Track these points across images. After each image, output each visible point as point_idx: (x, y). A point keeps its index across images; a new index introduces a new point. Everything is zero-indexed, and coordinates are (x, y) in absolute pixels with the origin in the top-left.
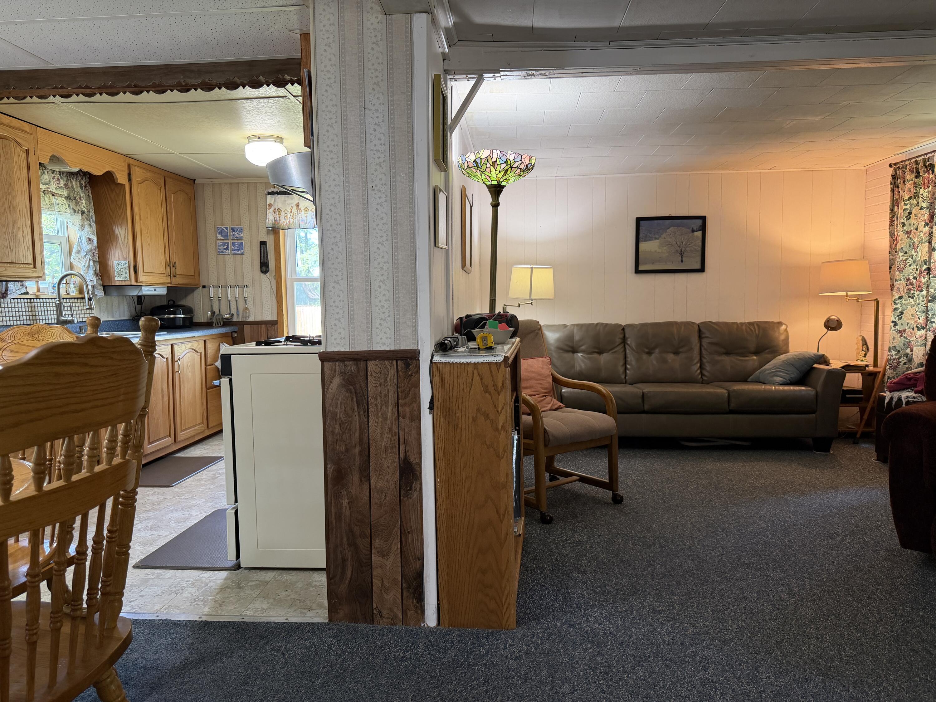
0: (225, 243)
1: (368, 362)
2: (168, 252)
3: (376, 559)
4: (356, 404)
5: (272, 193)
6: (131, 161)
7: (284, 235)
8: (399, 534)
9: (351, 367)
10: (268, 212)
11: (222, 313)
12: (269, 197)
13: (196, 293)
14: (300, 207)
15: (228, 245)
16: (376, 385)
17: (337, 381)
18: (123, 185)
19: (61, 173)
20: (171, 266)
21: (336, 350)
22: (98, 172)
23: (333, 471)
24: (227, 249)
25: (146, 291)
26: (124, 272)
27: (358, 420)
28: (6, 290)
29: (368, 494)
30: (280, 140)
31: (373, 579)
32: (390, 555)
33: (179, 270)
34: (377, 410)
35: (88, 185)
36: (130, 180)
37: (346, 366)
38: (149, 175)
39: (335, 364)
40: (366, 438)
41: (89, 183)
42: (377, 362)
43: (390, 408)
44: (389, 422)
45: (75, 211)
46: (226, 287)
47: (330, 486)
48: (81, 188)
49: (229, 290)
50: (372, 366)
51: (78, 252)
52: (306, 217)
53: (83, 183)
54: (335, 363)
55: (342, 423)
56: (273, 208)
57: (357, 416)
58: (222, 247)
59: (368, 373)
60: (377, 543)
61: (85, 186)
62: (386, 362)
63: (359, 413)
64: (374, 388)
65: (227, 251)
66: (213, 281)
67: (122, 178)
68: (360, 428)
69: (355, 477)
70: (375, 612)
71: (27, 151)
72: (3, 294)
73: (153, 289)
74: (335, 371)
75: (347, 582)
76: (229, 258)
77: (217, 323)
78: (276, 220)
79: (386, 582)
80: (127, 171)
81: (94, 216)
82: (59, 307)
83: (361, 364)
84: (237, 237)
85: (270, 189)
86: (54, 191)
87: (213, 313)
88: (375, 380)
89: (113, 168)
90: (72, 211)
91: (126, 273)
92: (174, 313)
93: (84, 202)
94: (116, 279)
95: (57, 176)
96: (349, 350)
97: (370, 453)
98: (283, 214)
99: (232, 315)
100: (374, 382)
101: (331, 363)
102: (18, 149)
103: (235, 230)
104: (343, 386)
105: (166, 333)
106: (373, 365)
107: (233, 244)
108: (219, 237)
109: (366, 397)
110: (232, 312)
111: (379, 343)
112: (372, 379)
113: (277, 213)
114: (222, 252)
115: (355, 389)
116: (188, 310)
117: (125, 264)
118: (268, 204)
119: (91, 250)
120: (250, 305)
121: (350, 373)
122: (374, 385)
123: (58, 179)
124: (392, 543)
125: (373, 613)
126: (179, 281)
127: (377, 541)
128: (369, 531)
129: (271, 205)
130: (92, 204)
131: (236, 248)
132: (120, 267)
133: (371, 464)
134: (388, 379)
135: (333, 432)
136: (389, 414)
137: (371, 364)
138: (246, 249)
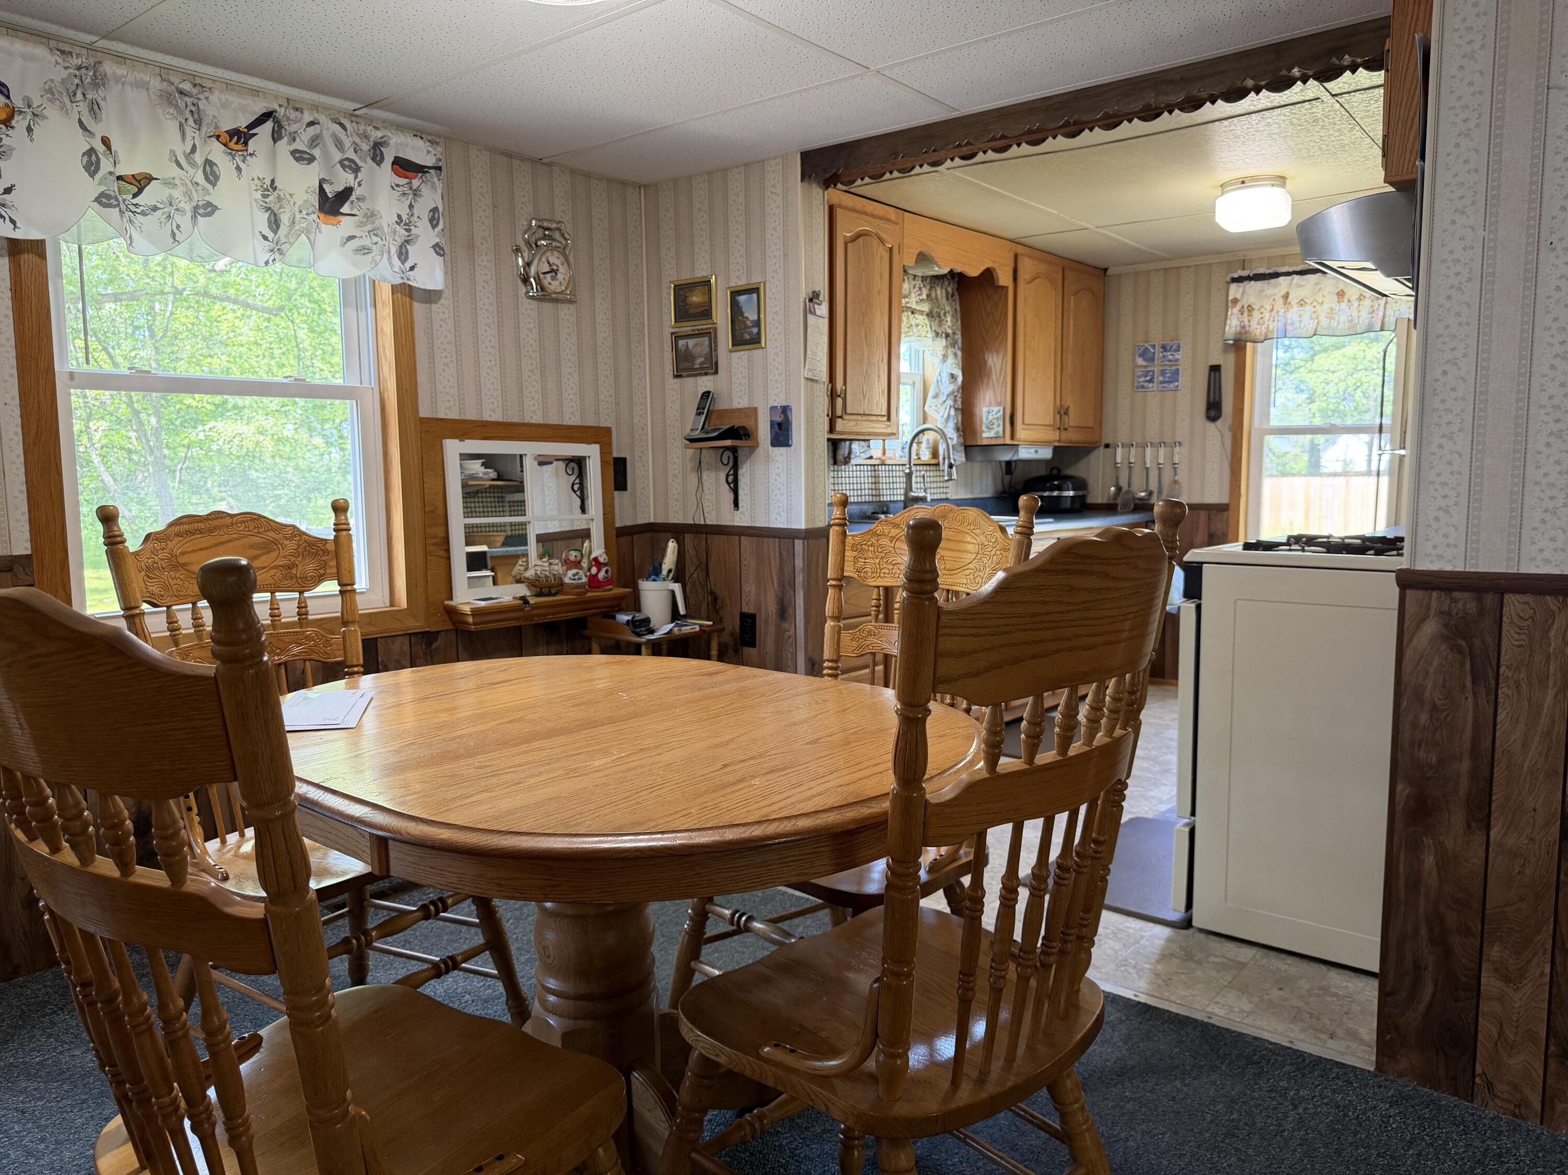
0: (1149, 372)
1: (1506, 596)
2: (1059, 391)
3: (1489, 982)
4: (1469, 677)
5: (1240, 280)
6: (1020, 249)
7: (1254, 352)
8: (1549, 946)
9: (1466, 602)
10: (1229, 313)
11: (1134, 488)
12: (1233, 286)
13: (1093, 456)
14: (1289, 300)
15: (1153, 375)
16: (1520, 643)
17: (1430, 628)
18: (1005, 288)
19: (924, 278)
20: (1062, 412)
21: (1434, 567)
22: (973, 272)
23: (1408, 796)
24: (1151, 381)
25: (1025, 453)
26: (996, 424)
27: (1471, 708)
28: (850, 453)
29: (1482, 855)
30: (1281, 180)
31: (1480, 1019)
32: (1524, 982)
33: (1073, 420)
34: (1519, 692)
35: (956, 293)
36: (1015, 279)
37: (1454, 601)
38: (1042, 267)
39: (1430, 596)
40: (1486, 744)
41: (957, 290)
42: (1528, 598)
43: (1551, 693)
44: (1544, 720)
45: (937, 334)
46: (1144, 446)
47: (1399, 825)
48: (947, 299)
49: (1149, 451)
50: (1514, 604)
51: (936, 396)
52: (1300, 316)
53: (950, 290)
54: (1429, 592)
55: (1434, 708)
56: (1239, 306)
57: (1470, 700)
58: (1142, 379)
59: (1504, 618)
60: (1494, 952)
61: (953, 295)
62: (1548, 598)
63: (1475, 694)
64: (1516, 649)
65: (1151, 385)
66: (1123, 435)
67: (1004, 278)
68: (1476, 725)
69: (1457, 819)
70: (1478, 1080)
71: (891, 249)
72: (845, 458)
73: (1033, 451)
74: (1428, 607)
75: (1422, 1007)
76: (1153, 398)
77: (1125, 506)
78: (1243, 327)
79: (1509, 1033)
80: (1012, 265)
81: (960, 341)
82: (909, 476)
83: (1490, 599)
84: (1170, 361)
85: (1236, 272)
86: (914, 306)
87: (1119, 489)
88: (1519, 634)
89: (994, 262)
90: (934, 334)
91: (999, 426)
92: (1059, 488)
93: (949, 319)
94: (985, 435)
95: (919, 283)
96: (1461, 569)
97: (1495, 775)
98: (1256, 314)
99: (1150, 494)
100: (1516, 636)
101: (1420, 593)
102: (881, 248)
103: (1168, 348)
104: (1444, 638)
105: (1051, 520)
106: (1516, 604)
107: (1163, 373)
108: (1140, 361)
109: (1494, 664)
110: (1151, 488)
111: (1535, 559)
112: (1512, 631)
113: (1246, 314)
114: (1143, 387)
115: (1470, 646)
116: (1081, 485)
117: (999, 411)
118: (1230, 298)
119: (952, 393)
120: (1182, 477)
121: (1460, 615)
122: (1516, 643)
123: (920, 288)
124: (1531, 960)
125: (1474, 1083)
126: (1072, 437)
127: (1496, 949)
128: (1479, 926)
129: (1235, 301)
130: (959, 322)
131: (1167, 379)
132: (990, 417)
133: (1494, 798)
134: (1552, 634)
135: (1414, 725)
136: (1546, 705)
137: (1510, 599)
138: (1184, 380)
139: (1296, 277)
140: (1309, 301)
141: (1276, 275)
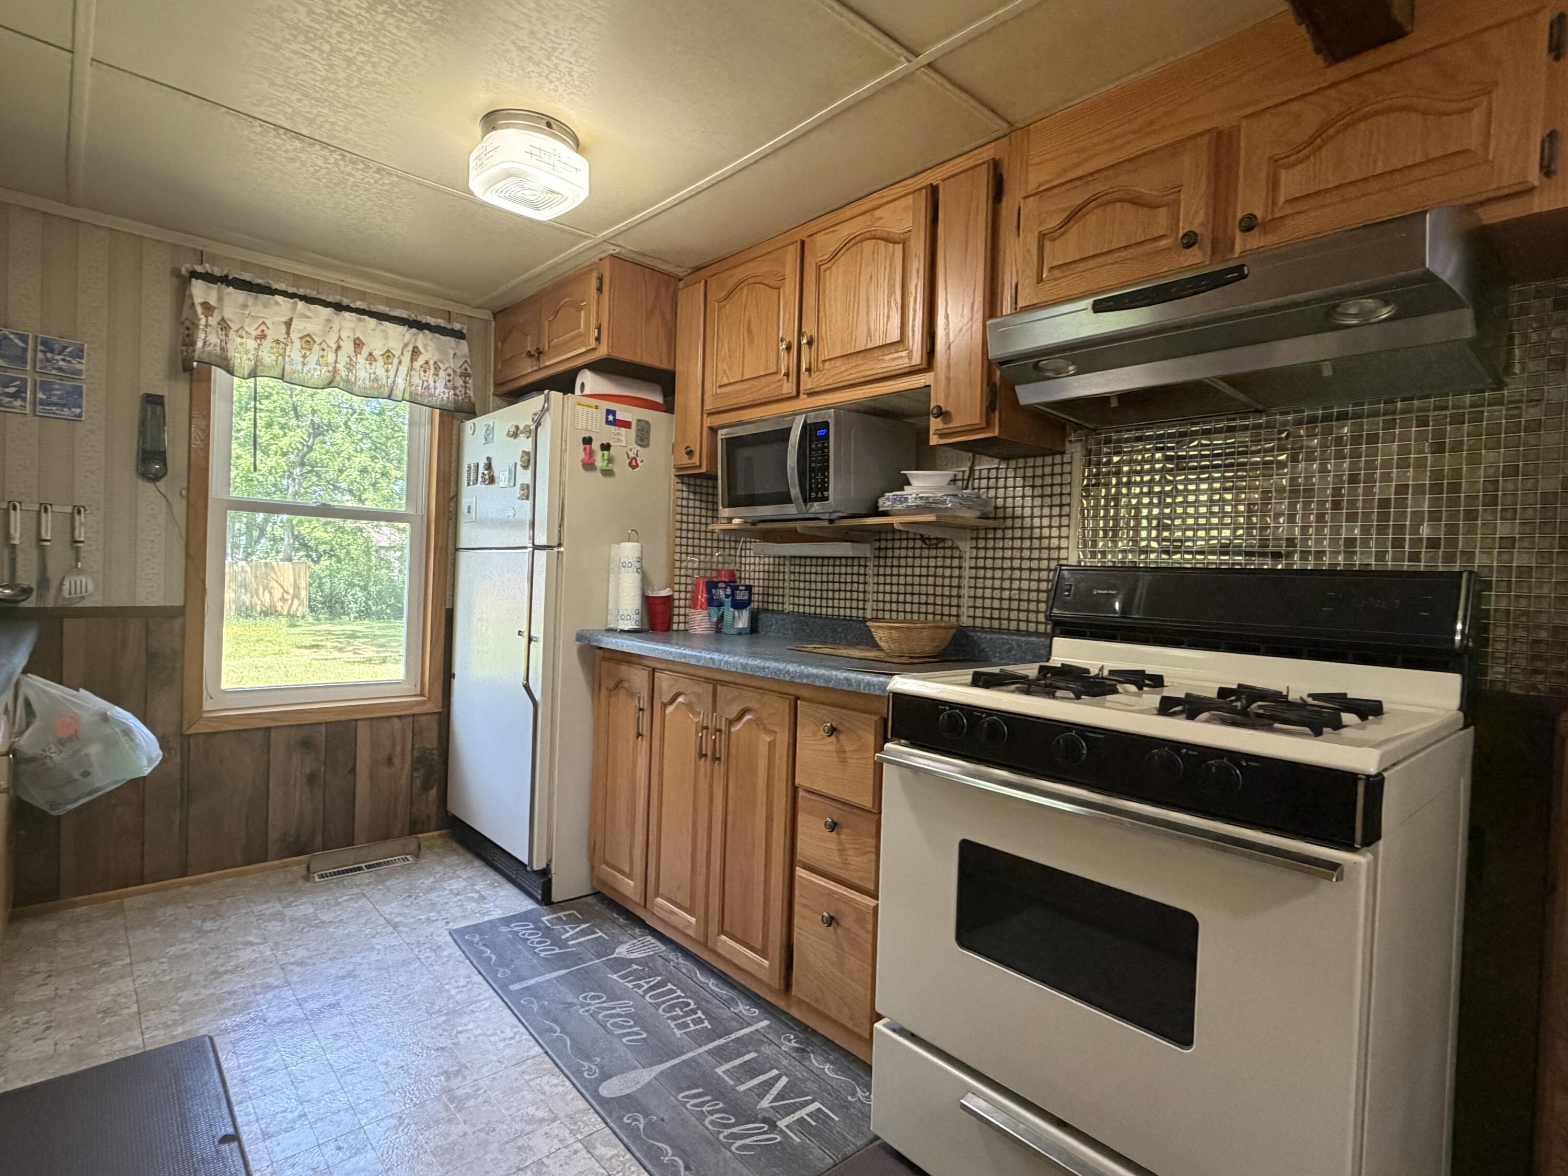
0: (13, 379)
5: (209, 278)
10: (202, 321)
12: (198, 285)
14: (291, 330)
15: (26, 386)
24: (17, 396)
49: (16, 515)
52: (304, 357)
56: (215, 317)
65: (18, 403)
84: (60, 369)
85: (196, 264)
103: (56, 347)
107: (45, 387)
118: (197, 300)
129: (207, 307)
131: (54, 399)
138: (91, 406)
139: (301, 305)
140: (318, 340)
141: (273, 292)
